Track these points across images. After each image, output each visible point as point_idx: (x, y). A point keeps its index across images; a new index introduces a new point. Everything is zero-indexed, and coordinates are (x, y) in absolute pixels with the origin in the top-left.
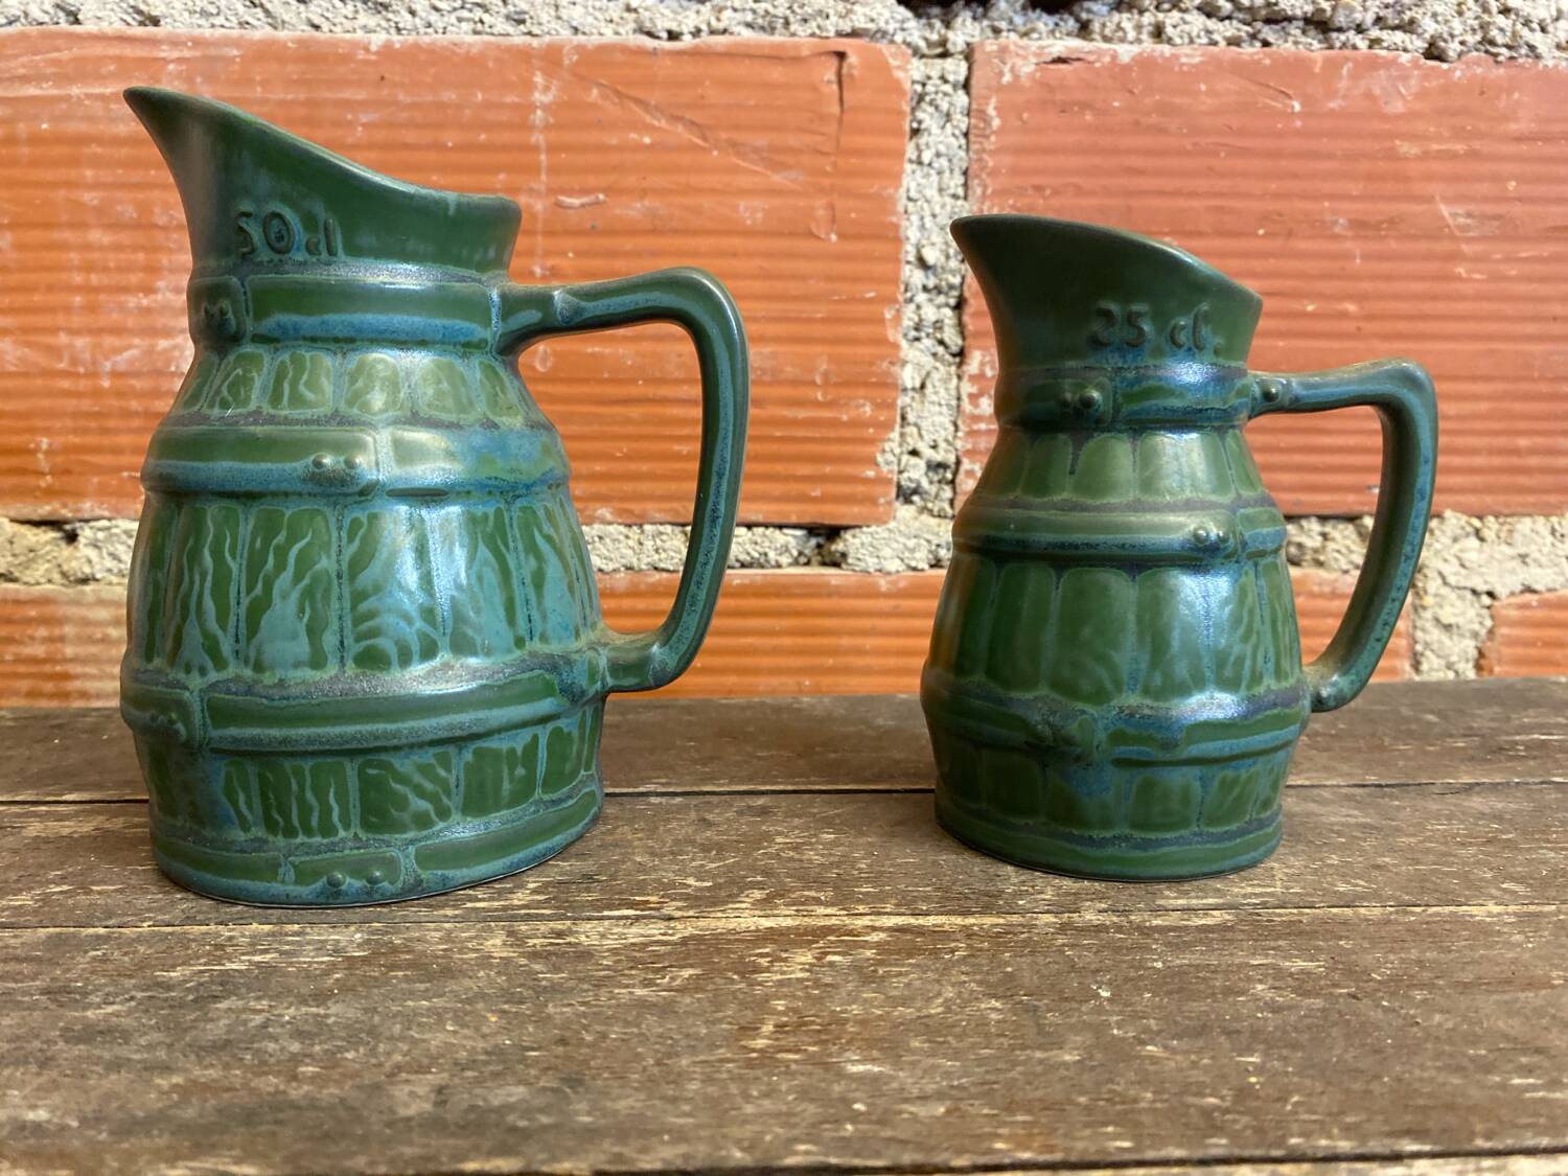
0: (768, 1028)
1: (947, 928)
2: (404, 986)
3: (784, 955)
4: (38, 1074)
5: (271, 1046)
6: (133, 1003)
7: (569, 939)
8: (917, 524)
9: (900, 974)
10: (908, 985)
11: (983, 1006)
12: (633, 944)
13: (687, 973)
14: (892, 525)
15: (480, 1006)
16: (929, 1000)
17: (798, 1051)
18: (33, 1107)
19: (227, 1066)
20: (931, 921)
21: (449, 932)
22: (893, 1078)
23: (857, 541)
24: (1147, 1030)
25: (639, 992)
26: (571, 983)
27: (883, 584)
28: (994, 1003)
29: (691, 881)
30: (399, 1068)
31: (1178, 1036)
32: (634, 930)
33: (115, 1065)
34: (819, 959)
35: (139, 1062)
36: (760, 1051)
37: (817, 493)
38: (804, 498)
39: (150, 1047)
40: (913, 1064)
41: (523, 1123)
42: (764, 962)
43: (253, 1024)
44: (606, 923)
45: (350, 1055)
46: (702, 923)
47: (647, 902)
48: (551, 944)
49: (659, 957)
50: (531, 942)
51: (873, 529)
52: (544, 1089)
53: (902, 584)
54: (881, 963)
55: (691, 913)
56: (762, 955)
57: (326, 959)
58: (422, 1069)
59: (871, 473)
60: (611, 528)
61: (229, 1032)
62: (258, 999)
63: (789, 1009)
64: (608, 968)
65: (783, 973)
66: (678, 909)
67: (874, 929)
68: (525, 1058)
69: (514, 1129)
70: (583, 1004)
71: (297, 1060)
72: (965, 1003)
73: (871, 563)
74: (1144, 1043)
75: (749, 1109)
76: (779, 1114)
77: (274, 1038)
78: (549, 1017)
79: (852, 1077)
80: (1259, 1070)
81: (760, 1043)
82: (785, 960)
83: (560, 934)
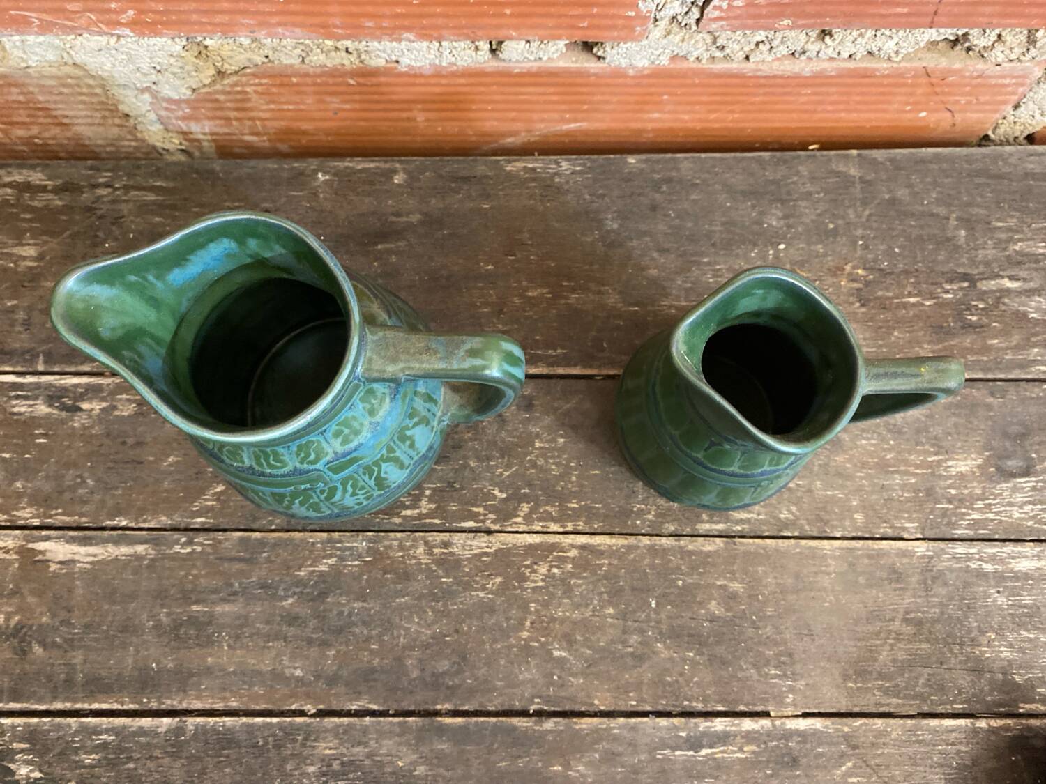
0: (528, 624)
1: (602, 548)
2: (392, 586)
3: (536, 567)
4: (286, 646)
5: (357, 630)
6: (296, 597)
7: (450, 550)
8: (665, 41)
9: (579, 586)
10: (581, 593)
11: (607, 612)
12: (476, 555)
13: (499, 580)
14: (645, 42)
15: (424, 603)
16: (587, 605)
17: (538, 641)
18: (295, 668)
19: (347, 646)
20: (597, 540)
21: (401, 541)
22: (568, 660)
23: (614, 51)
24: (661, 633)
25: (481, 594)
26: (454, 588)
27: (631, 72)
28: (611, 611)
29: (496, 492)
30: (404, 648)
31: (670, 638)
32: (475, 543)
33: (310, 642)
34: (549, 571)
35: (317, 639)
36: (525, 640)
37: (586, 24)
38: (573, 27)
39: (315, 630)
40: (576, 650)
41: (451, 683)
42: (527, 573)
43: (346, 613)
44: (464, 535)
45: (386, 638)
46: (502, 537)
47: (478, 514)
48: (443, 553)
49: (487, 566)
50: (436, 551)
51: (629, 44)
52: (454, 663)
53: (646, 72)
54: (572, 575)
55: (497, 527)
56: (527, 567)
57: (357, 563)
58: (412, 648)
59: (632, 14)
60: (415, 44)
61: (339, 620)
62: (341, 595)
63: (537, 611)
64: (467, 574)
65: (535, 582)
66: (492, 522)
67: (573, 546)
68: (446, 641)
69: (448, 688)
70: (461, 603)
71: (368, 640)
72: (602, 608)
73: (624, 63)
74: (657, 641)
75: (521, 677)
76: (531, 681)
77: (355, 624)
78: (450, 612)
79: (554, 659)
80: (692, 660)
81: (525, 634)
82: (535, 571)
83: (446, 545)
